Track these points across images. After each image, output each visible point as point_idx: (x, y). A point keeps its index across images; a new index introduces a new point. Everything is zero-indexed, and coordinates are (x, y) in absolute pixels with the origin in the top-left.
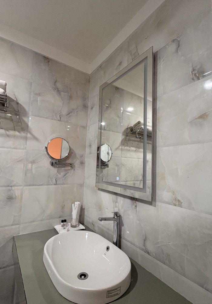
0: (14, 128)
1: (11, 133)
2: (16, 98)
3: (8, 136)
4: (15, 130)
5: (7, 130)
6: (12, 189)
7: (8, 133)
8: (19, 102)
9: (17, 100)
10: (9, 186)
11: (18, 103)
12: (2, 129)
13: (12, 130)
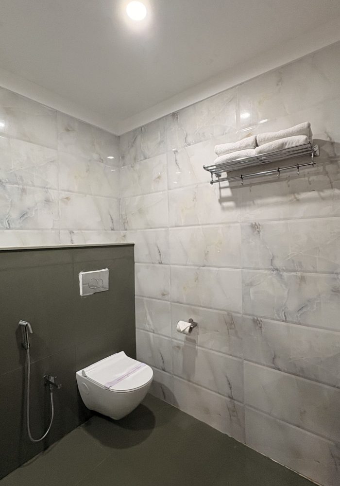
0: (332, 186)
1: (327, 193)
2: (328, 136)
3: (323, 199)
4: (332, 187)
5: (322, 191)
6: (338, 278)
7: (322, 194)
8: (336, 141)
9: (331, 139)
10: (332, 273)
11: (332, 144)
12: (313, 191)
13: (327, 188)
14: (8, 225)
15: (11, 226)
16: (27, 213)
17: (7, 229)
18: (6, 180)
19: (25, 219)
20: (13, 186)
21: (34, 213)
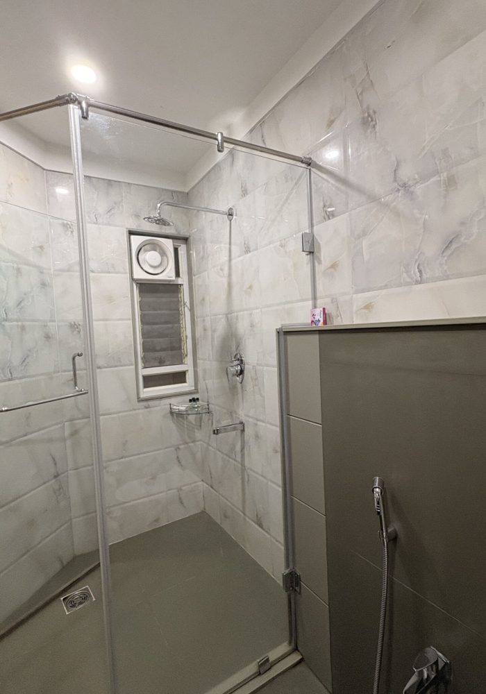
14: (418, 274)
15: (425, 276)
16: (457, 237)
17: (417, 282)
18: (415, 179)
19: (452, 254)
20: (427, 183)
21: (475, 230)
